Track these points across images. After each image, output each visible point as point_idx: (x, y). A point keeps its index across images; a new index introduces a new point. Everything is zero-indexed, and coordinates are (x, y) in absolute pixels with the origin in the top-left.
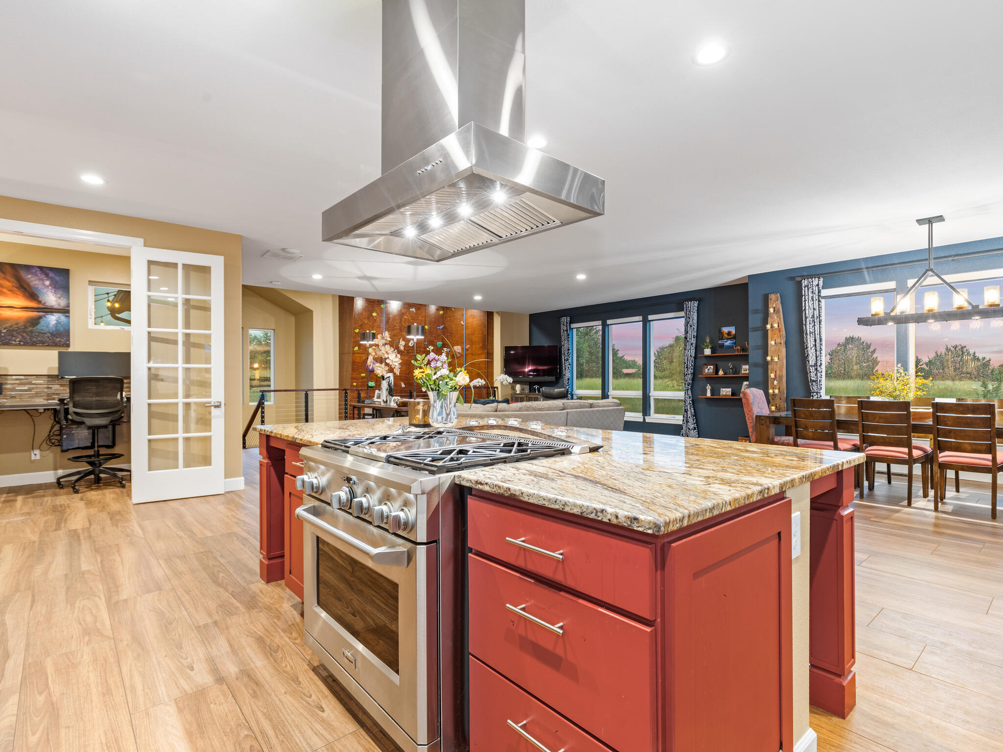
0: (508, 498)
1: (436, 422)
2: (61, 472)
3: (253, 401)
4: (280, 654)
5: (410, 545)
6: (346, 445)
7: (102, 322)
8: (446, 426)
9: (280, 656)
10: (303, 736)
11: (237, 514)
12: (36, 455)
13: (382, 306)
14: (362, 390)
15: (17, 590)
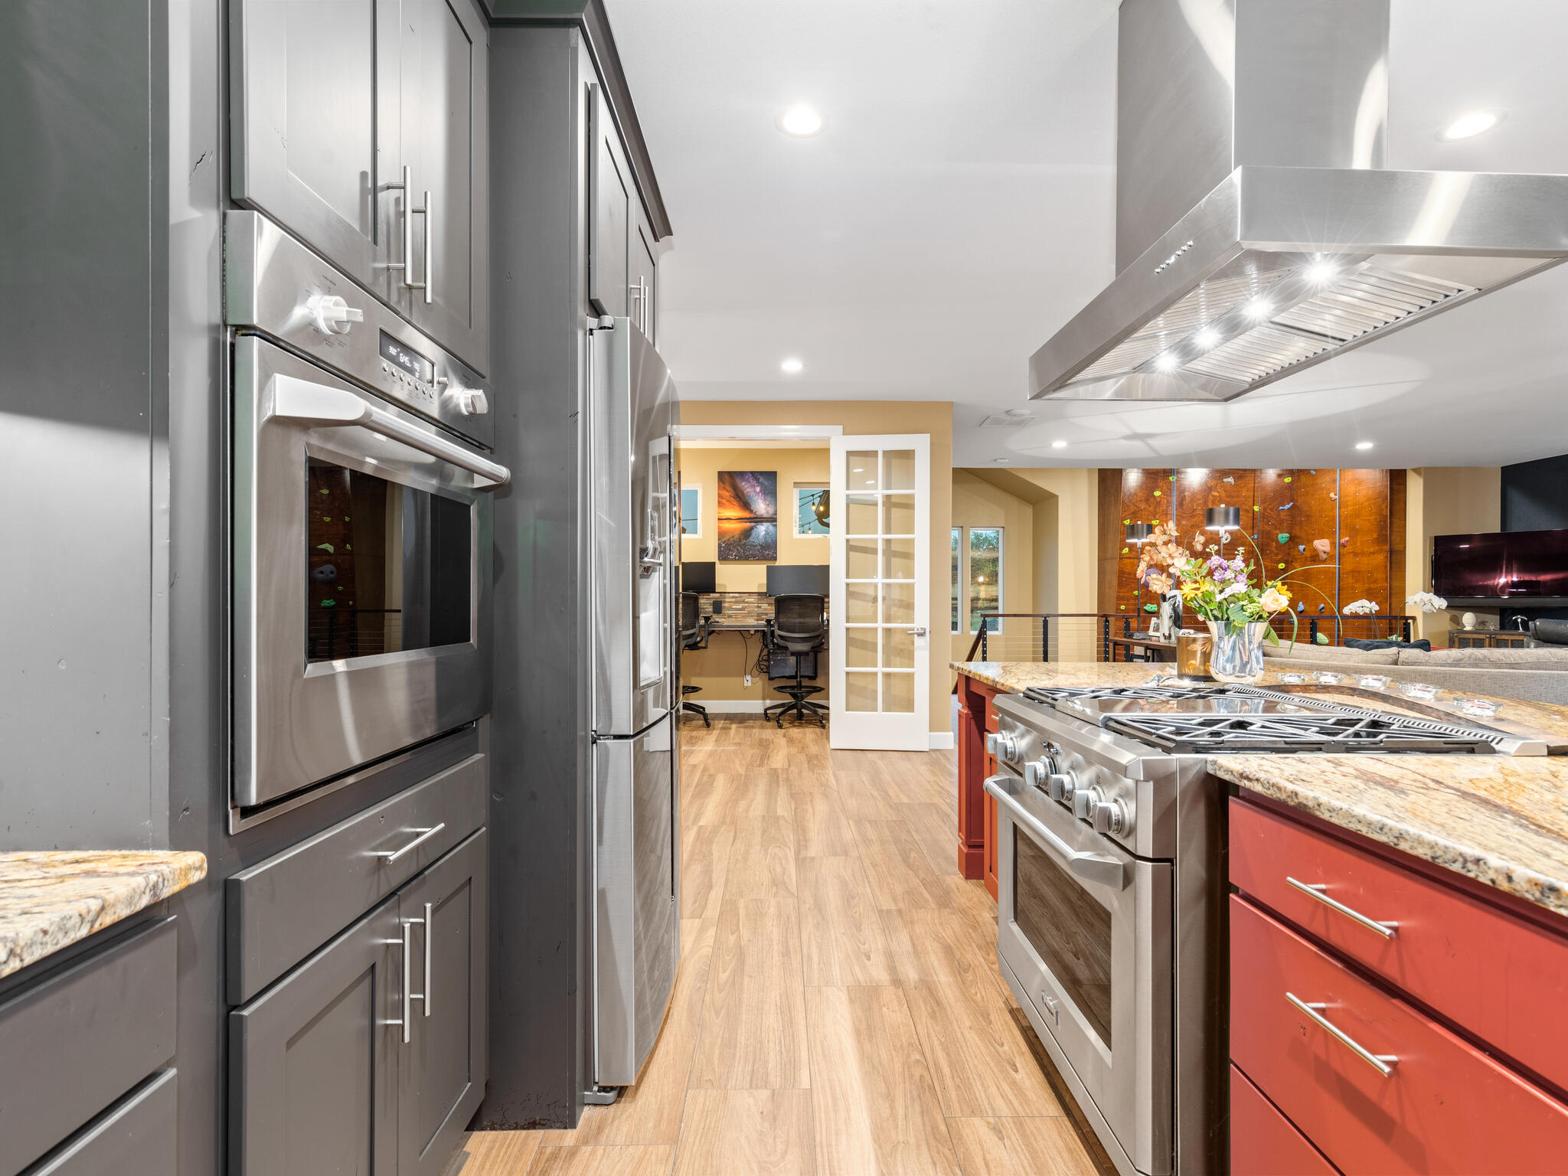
0: (1293, 808)
1: (1223, 673)
2: (769, 703)
3: (974, 629)
4: (970, 976)
5: (1128, 858)
6: (1054, 696)
7: (810, 529)
8: (1243, 681)
9: (971, 978)
10: (985, 1091)
11: (941, 781)
12: (748, 681)
13: (1171, 478)
14: (1132, 617)
15: (724, 823)
